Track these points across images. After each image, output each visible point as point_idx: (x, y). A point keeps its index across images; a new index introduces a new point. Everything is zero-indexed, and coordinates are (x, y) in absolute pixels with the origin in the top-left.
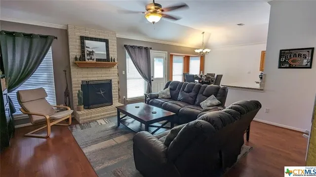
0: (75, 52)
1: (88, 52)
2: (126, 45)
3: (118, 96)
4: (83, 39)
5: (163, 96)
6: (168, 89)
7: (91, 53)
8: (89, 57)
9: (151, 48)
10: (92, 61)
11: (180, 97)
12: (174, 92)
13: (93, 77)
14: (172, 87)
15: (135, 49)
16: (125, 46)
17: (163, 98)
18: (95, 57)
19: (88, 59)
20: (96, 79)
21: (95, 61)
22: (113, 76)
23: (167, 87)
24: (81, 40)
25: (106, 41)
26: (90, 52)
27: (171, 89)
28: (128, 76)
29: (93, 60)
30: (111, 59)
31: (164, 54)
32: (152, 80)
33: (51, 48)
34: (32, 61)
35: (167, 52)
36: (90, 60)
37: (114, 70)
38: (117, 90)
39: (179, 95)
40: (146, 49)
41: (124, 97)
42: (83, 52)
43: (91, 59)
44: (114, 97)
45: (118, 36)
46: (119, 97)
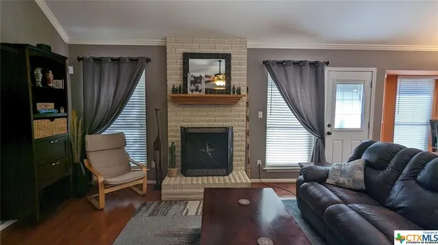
0: (174, 80)
1: (193, 79)
2: (267, 61)
3: (243, 158)
4: (187, 57)
5: (342, 179)
6: (360, 162)
7: (197, 80)
8: (193, 88)
9: (327, 63)
10: (198, 93)
11: (397, 192)
12: (379, 175)
13: (200, 121)
14: (373, 159)
15: (287, 67)
16: (265, 63)
17: (338, 185)
18: (203, 86)
19: (192, 91)
20: (205, 124)
21: (203, 93)
22: (238, 121)
23: (357, 155)
24: (184, 59)
25: (227, 57)
26: (196, 78)
27: (368, 164)
28: (270, 121)
29: (200, 91)
30: (234, 88)
31: (369, 74)
32: (329, 133)
33: (144, 74)
34: (120, 96)
35: (374, 70)
36: (195, 93)
37: (241, 109)
38: (244, 148)
39: (397, 187)
40: (315, 65)
41: (259, 162)
42: (185, 79)
43: (197, 90)
44: (237, 160)
45: (251, 44)
46: (248, 161)
